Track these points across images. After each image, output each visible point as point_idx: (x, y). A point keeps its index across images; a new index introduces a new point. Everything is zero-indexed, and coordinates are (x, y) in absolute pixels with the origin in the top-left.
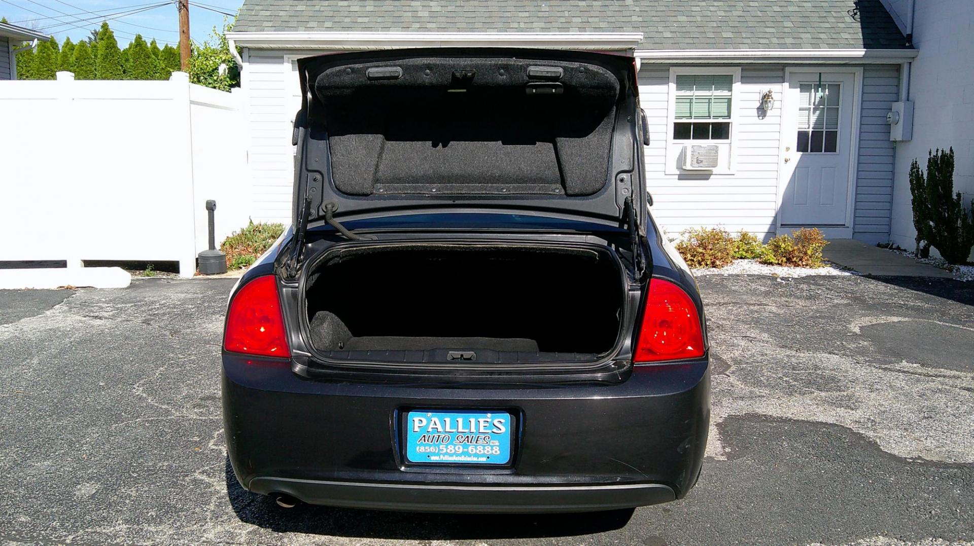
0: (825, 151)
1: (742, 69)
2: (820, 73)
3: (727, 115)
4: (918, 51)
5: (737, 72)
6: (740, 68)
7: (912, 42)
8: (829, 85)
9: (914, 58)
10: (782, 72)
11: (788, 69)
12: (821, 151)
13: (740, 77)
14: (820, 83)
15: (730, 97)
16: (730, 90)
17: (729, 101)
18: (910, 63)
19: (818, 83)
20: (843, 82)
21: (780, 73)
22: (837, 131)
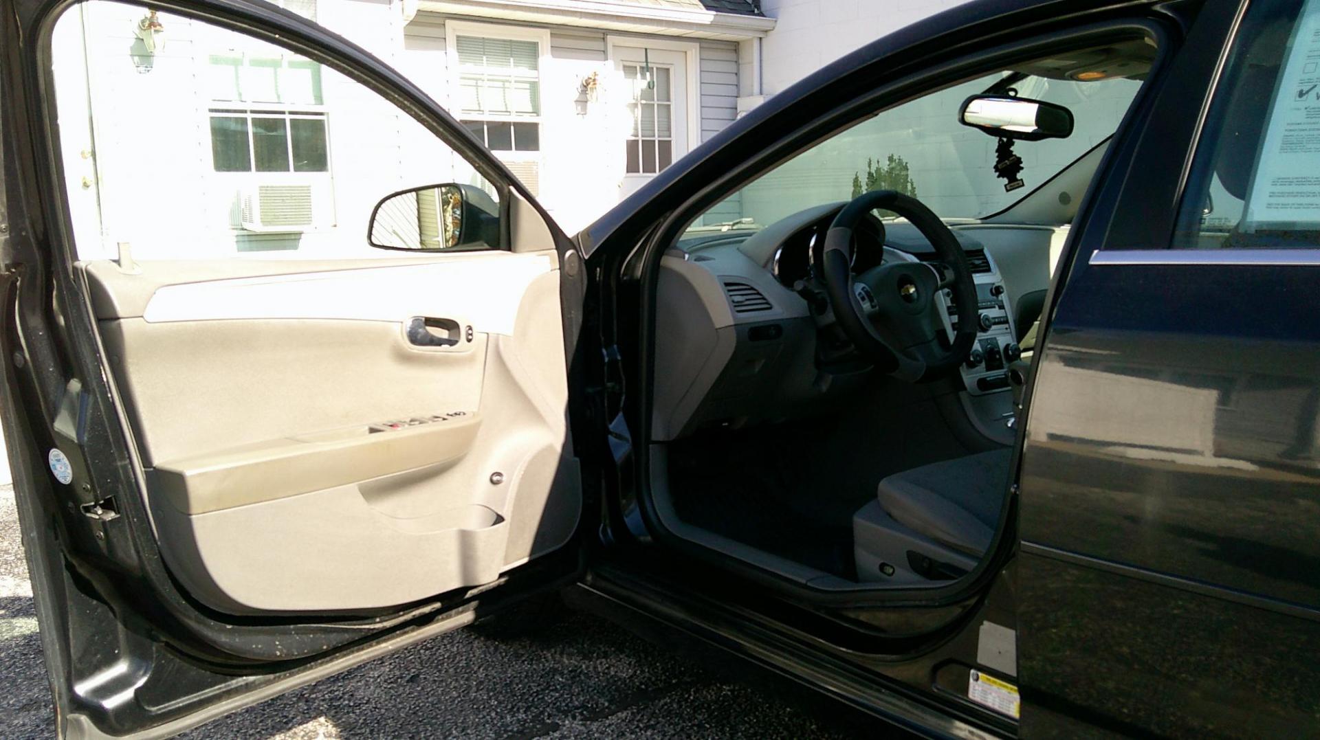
0: (644, 172)
1: (551, 34)
2: (646, 49)
3: (531, 111)
4: (776, 21)
5: (544, 39)
6: (548, 32)
7: (760, 8)
8: (657, 68)
9: (766, 31)
10: (602, 43)
11: (611, 39)
12: (638, 172)
13: (550, 48)
14: (647, 65)
15: (536, 80)
16: (535, 68)
17: (534, 87)
18: (761, 38)
19: (644, 65)
20: (672, 64)
21: (599, 45)
22: (670, 141)
